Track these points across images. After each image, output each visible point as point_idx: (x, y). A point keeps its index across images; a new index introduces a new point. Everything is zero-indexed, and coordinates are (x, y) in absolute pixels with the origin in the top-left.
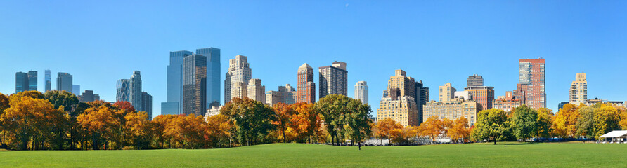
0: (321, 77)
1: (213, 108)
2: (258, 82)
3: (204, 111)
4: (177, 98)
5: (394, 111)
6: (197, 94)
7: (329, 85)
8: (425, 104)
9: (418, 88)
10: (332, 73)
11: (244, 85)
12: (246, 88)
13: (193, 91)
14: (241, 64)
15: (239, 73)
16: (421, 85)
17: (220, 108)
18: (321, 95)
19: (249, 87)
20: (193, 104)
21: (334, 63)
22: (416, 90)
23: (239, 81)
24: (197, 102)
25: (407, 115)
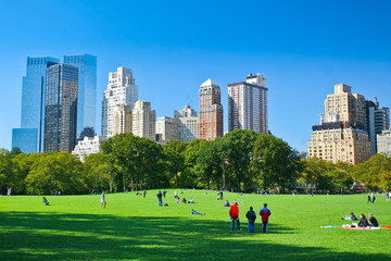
0: (231, 102)
1: (86, 138)
2: (146, 105)
3: (73, 143)
4: (36, 122)
5: (333, 144)
6: (65, 119)
7: (242, 112)
8: (380, 133)
9: (372, 109)
10: (246, 92)
11: (128, 110)
12: (131, 113)
13: (59, 115)
14: (124, 79)
15: (122, 91)
16: (375, 106)
17: (96, 139)
18: (232, 126)
19: (134, 112)
20: (59, 133)
21: (248, 78)
22: (368, 112)
23: (121, 102)
24: (65, 129)
25: (352, 150)
